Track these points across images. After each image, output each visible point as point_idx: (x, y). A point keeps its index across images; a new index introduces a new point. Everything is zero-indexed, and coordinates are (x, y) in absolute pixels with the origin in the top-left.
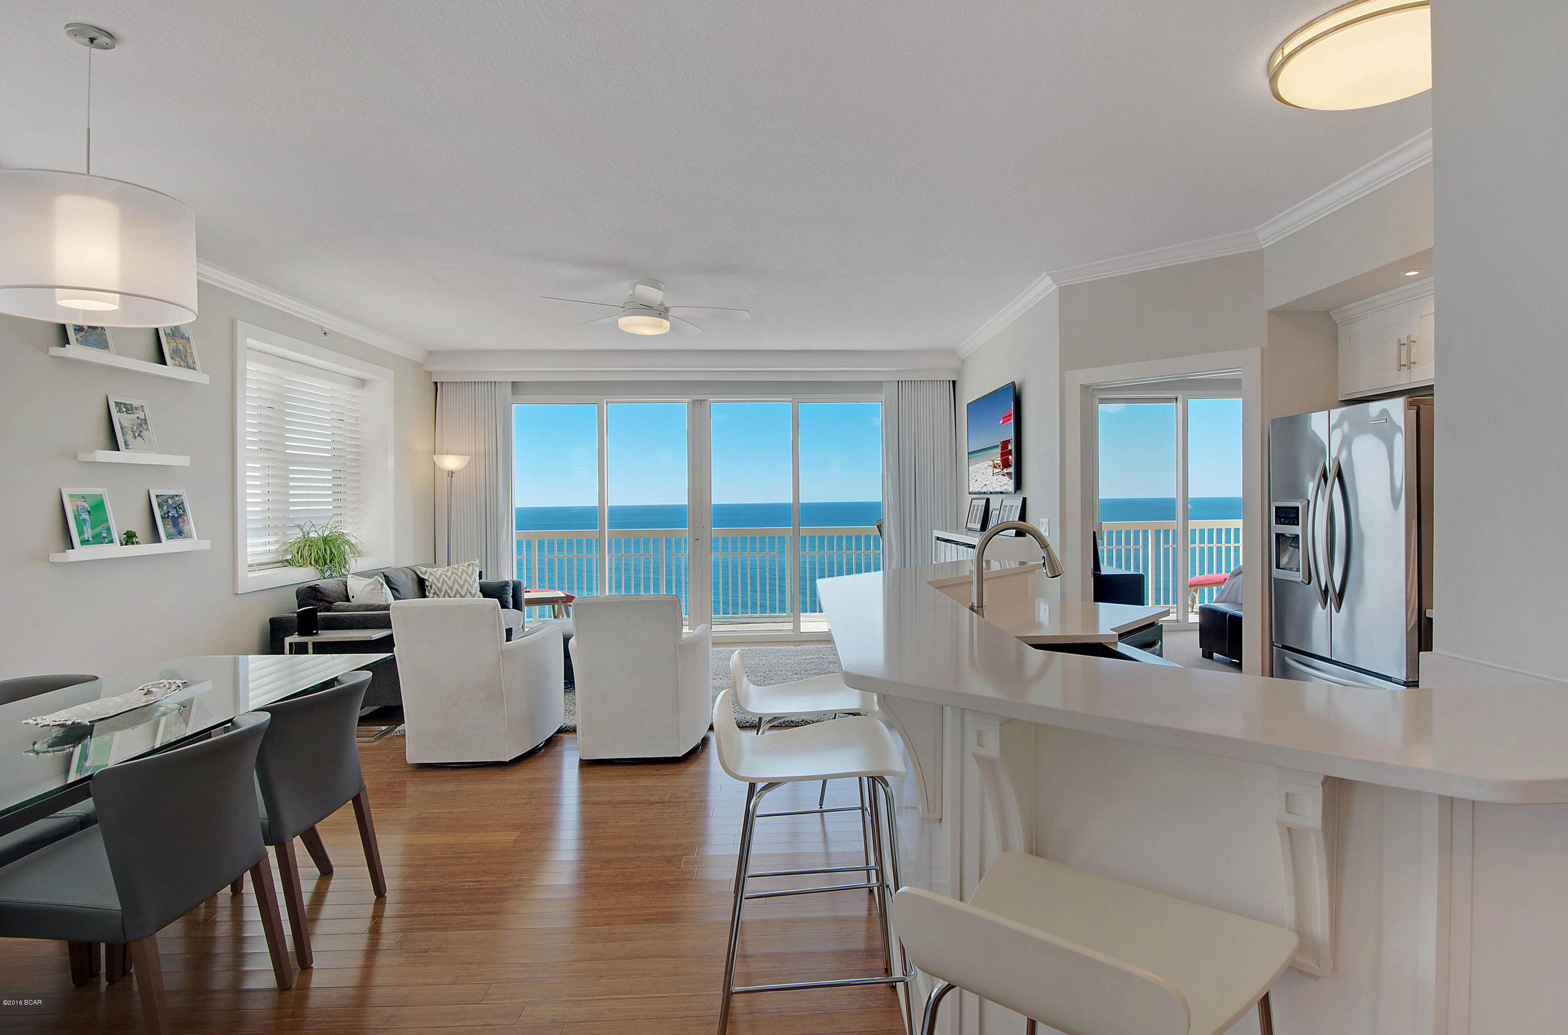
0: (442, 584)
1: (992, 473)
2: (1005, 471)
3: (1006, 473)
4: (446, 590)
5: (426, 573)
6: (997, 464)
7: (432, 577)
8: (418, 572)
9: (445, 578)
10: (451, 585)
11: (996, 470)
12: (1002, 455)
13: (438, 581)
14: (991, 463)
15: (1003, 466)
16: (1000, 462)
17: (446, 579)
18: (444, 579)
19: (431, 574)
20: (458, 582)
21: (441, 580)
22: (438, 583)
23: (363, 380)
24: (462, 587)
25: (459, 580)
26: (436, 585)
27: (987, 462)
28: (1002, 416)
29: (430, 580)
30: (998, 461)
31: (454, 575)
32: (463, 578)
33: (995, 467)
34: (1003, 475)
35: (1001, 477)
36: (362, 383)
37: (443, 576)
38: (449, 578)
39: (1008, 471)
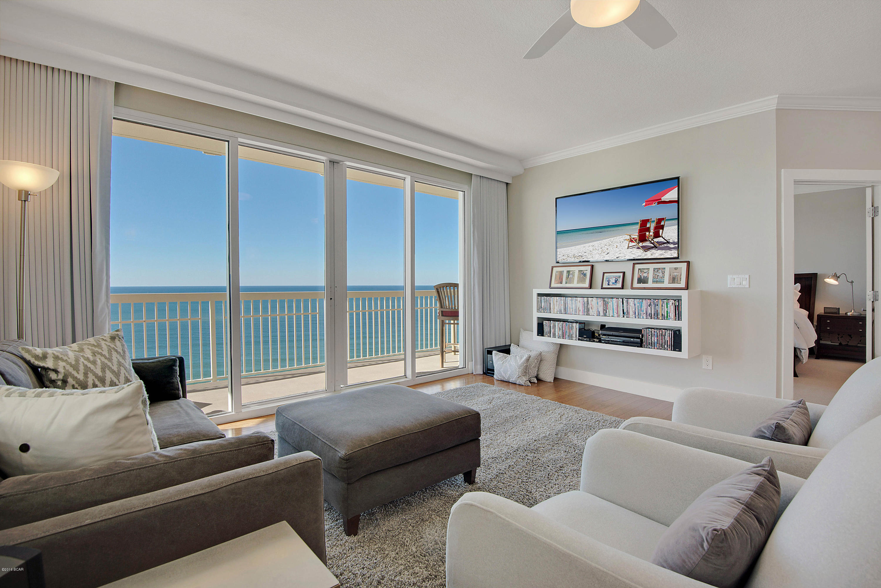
0: (86, 374)
1: (627, 246)
2: (641, 244)
3: (641, 247)
5: (44, 357)
6: (633, 238)
8: (28, 357)
9: (86, 362)
10: (100, 374)
11: (632, 244)
12: (640, 231)
13: (78, 371)
14: (628, 237)
15: (639, 241)
16: (637, 237)
17: (89, 365)
18: (86, 366)
19: (56, 358)
20: (110, 369)
21: (82, 368)
22: (78, 373)
25: (109, 364)
26: (75, 378)
27: (624, 236)
28: (646, 200)
29: (61, 370)
30: (636, 235)
33: (632, 241)
34: (638, 248)
35: (635, 250)
37: (82, 360)
38: (94, 363)
39: (643, 245)
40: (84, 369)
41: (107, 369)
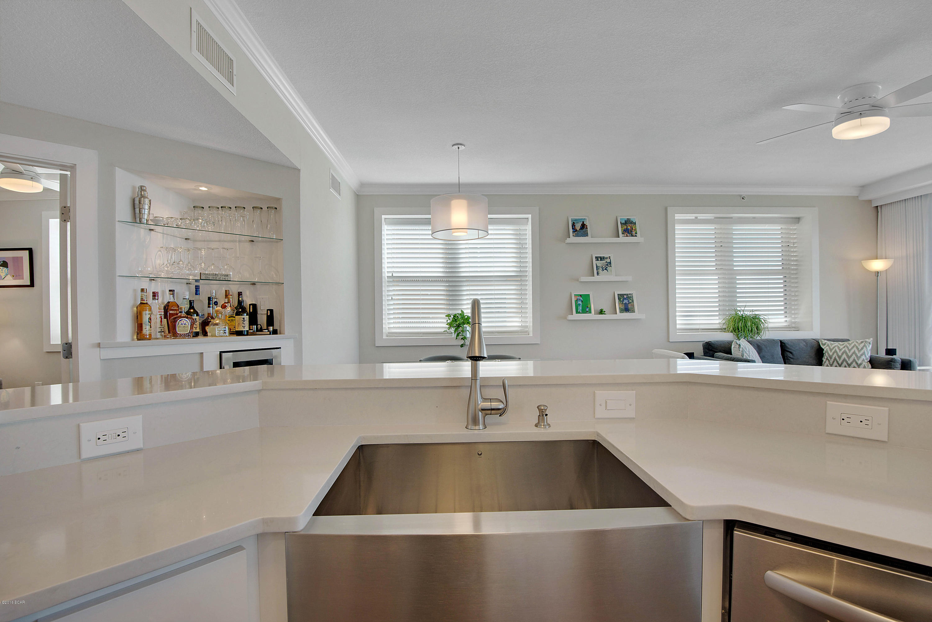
4: (835, 358)
7: (828, 347)
8: (820, 343)
13: (831, 350)
18: (835, 350)
19: (828, 345)
20: (846, 354)
21: (834, 350)
22: (831, 352)
23: (799, 218)
24: (849, 357)
25: (848, 352)
26: (828, 354)
31: (846, 348)
32: (852, 351)
36: (798, 220)
40: (834, 351)
41: (844, 354)
